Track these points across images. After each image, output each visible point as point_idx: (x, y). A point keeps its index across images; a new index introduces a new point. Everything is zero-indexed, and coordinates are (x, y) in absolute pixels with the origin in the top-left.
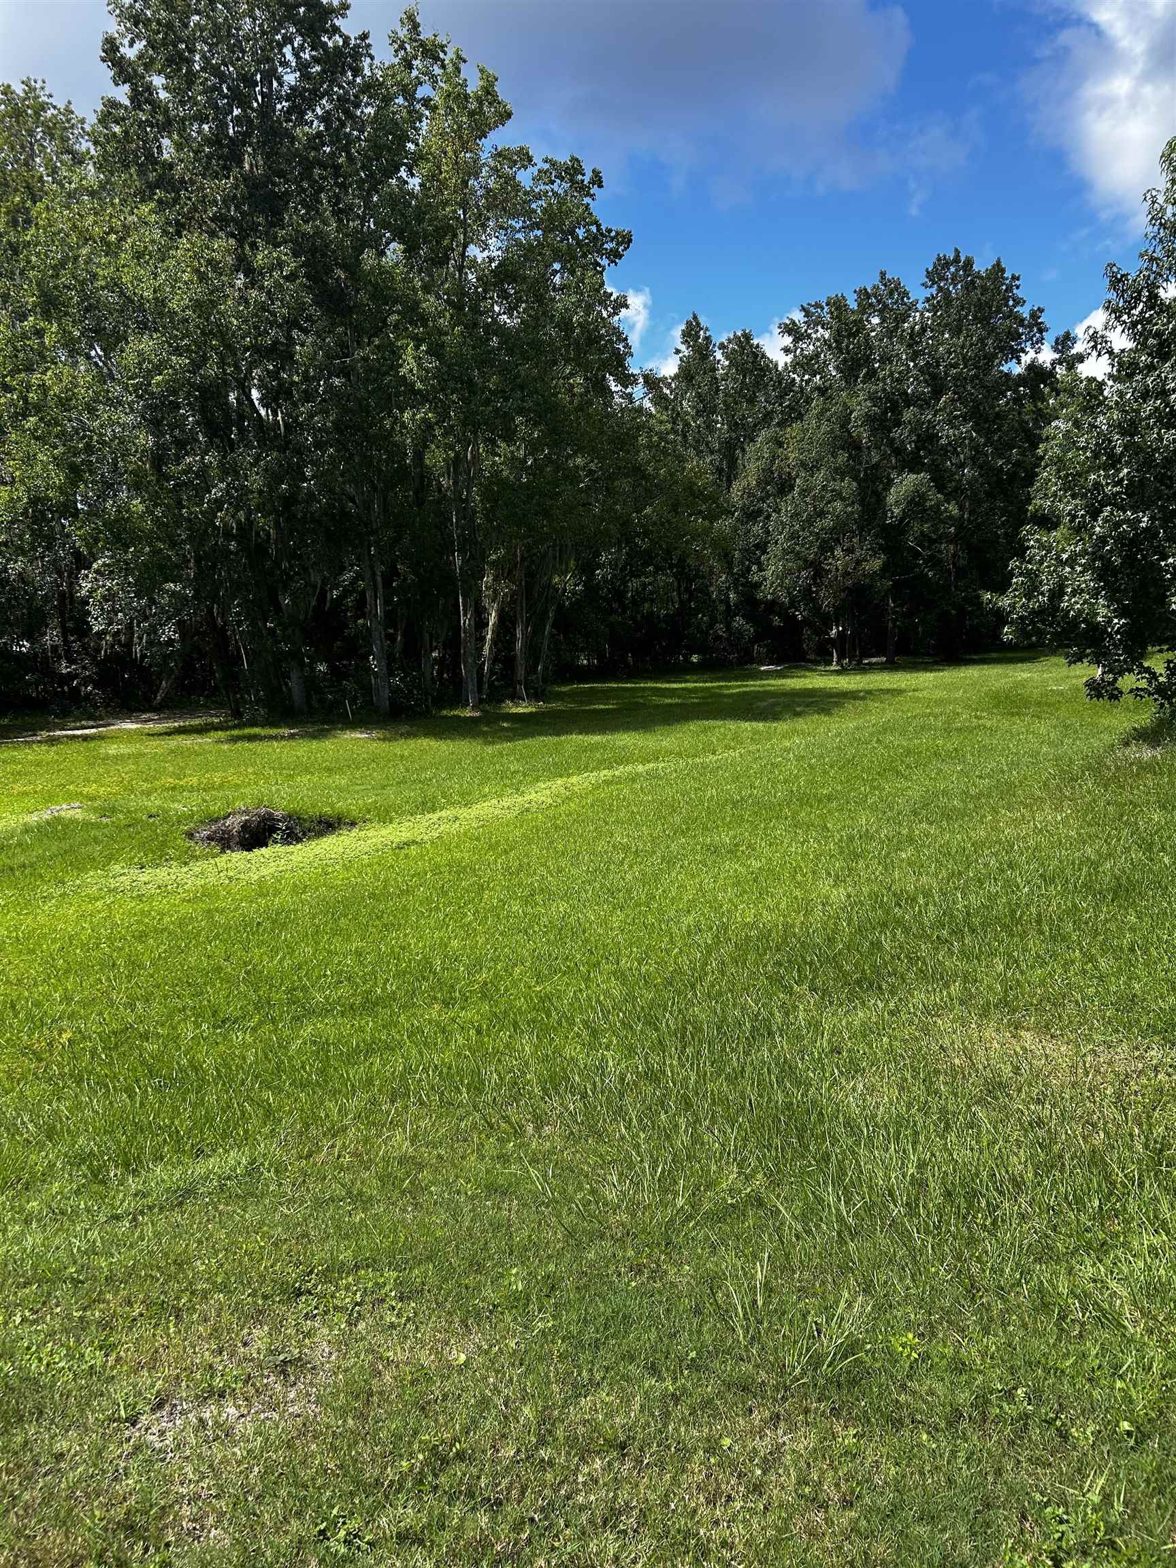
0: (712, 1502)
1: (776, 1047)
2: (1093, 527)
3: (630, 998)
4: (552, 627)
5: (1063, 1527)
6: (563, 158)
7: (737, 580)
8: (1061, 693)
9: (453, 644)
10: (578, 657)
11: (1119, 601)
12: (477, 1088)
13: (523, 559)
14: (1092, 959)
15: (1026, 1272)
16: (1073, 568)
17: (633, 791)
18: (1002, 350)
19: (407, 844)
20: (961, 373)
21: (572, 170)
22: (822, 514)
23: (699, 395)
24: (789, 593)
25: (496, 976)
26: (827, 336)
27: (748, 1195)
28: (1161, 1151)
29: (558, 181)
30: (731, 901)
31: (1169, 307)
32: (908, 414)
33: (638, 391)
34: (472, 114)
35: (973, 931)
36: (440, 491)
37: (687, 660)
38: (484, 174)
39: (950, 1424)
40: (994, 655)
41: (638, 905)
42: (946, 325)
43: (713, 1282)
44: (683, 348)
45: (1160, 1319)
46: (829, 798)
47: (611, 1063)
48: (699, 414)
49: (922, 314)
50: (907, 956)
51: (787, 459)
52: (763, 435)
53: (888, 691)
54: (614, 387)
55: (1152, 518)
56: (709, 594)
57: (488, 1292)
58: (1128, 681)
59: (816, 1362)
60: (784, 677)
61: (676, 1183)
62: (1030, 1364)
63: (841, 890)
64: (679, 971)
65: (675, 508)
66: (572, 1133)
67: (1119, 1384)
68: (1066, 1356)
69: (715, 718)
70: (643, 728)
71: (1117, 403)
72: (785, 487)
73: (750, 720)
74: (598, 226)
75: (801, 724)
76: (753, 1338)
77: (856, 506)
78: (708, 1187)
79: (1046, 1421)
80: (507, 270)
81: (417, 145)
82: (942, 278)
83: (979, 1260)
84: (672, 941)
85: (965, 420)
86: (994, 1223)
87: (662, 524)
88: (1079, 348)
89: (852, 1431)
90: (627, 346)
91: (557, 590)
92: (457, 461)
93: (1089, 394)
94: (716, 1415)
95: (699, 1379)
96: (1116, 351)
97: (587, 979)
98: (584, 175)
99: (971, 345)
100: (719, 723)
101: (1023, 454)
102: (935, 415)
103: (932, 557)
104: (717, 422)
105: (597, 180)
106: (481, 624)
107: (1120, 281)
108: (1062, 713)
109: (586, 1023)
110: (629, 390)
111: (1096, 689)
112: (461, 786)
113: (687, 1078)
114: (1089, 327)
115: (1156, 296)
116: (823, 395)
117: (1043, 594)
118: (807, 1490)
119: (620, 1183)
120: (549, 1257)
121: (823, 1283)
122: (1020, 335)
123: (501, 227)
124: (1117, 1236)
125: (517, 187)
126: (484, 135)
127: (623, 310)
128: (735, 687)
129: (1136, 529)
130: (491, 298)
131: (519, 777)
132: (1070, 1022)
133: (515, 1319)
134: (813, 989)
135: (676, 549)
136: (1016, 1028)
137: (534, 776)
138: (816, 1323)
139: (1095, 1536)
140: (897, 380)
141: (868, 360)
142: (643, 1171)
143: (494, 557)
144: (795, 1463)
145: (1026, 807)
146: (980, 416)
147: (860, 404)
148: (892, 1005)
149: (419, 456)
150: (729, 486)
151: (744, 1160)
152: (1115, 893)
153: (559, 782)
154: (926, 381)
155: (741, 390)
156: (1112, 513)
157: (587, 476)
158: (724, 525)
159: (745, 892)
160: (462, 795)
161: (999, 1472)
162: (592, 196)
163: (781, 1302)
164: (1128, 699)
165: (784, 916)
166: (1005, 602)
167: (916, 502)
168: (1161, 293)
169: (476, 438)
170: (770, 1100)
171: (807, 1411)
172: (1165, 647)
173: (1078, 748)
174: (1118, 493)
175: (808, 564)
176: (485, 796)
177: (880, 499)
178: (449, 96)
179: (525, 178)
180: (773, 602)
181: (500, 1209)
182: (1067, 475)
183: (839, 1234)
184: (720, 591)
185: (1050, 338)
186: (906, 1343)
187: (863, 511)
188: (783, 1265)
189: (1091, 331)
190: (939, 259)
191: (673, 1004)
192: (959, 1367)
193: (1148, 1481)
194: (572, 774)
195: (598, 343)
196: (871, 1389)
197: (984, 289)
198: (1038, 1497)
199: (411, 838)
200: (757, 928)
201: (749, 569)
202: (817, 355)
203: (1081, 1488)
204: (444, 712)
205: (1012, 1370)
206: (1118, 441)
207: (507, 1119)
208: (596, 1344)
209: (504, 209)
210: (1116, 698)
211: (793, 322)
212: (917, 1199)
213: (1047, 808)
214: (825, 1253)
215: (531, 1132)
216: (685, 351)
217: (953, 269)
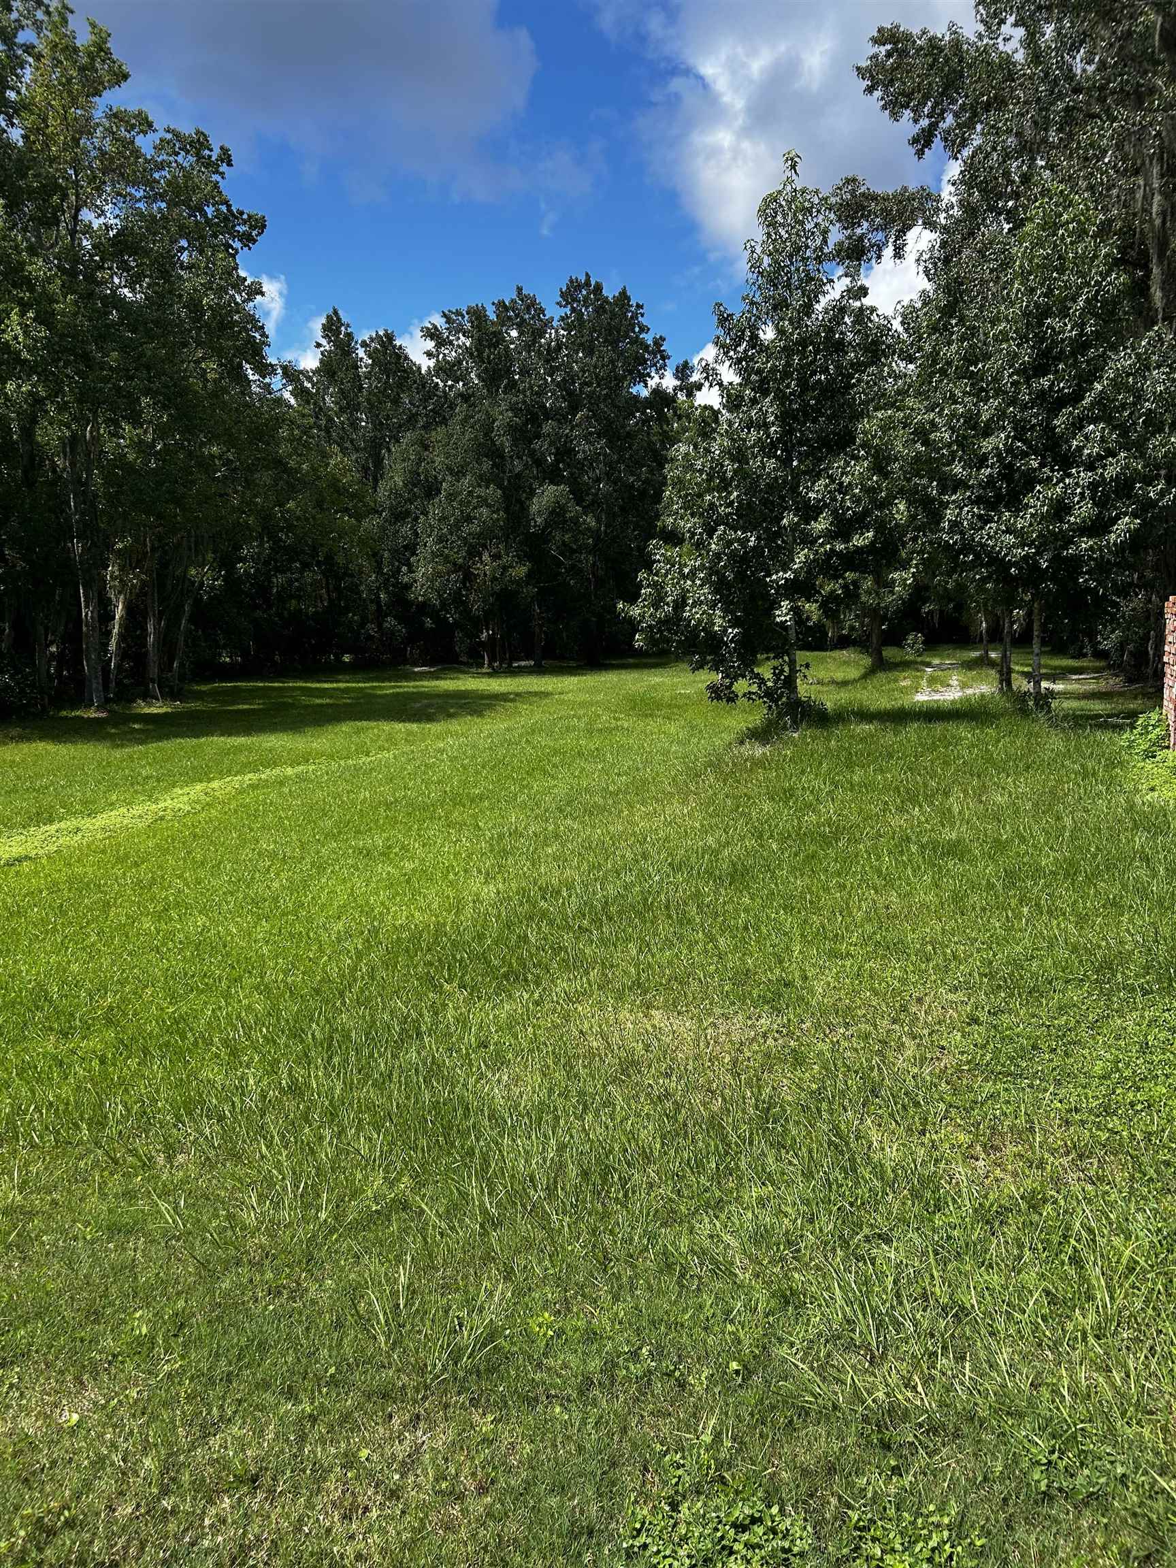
0: (346, 1517)
1: (424, 1047)
2: (709, 544)
3: (274, 1011)
4: (190, 621)
5: (680, 1472)
6: (187, 129)
7: (388, 580)
8: (688, 697)
9: (73, 637)
10: (220, 655)
11: (733, 613)
12: (99, 1122)
13: (153, 549)
14: (712, 939)
15: (652, 1237)
16: (693, 582)
17: (280, 794)
18: (631, 372)
19: (19, 860)
20: (594, 392)
21: (198, 144)
22: (469, 519)
23: (341, 391)
24: (440, 596)
25: (123, 1000)
26: (468, 344)
27: (393, 1200)
28: (768, 1109)
29: (183, 153)
30: (382, 904)
31: (767, 348)
32: (548, 427)
33: (277, 382)
34: (82, 69)
35: (610, 919)
36: (54, 471)
37: (338, 659)
38: (98, 134)
39: (581, 1393)
40: (631, 661)
41: (284, 914)
42: (582, 344)
43: (355, 1292)
44: (324, 342)
45: (765, 1262)
46: (481, 798)
47: (251, 1082)
48: (342, 410)
49: (557, 332)
50: (551, 947)
51: (433, 462)
52: (408, 437)
53: (536, 694)
54: (252, 376)
55: (758, 538)
56: (359, 593)
57: (109, 1342)
58: (741, 686)
59: (456, 1357)
60: (437, 678)
61: (319, 1196)
62: (654, 1322)
63: (491, 886)
64: (326, 980)
65: (319, 504)
66: (208, 1158)
67: (730, 1328)
68: (685, 1311)
69: (368, 719)
70: (291, 729)
71: (727, 431)
72: (431, 490)
73: (404, 721)
74: (229, 207)
75: (455, 725)
76: (394, 1343)
77: (501, 513)
78: (353, 1196)
79: (667, 1374)
80: (126, 241)
81: (19, 93)
82: (574, 300)
83: (612, 1232)
84: (321, 950)
85: (599, 437)
86: (626, 1195)
87: (307, 519)
88: (696, 377)
89: (490, 1418)
90: (264, 335)
91: (193, 583)
92: (74, 442)
93: (703, 421)
94: (356, 1428)
95: (338, 1394)
96: (725, 383)
97: (227, 996)
98: (211, 150)
99: (603, 366)
100: (373, 724)
101: (651, 471)
102: (571, 430)
103: (573, 567)
104: (361, 420)
105: (226, 157)
106: (106, 617)
107: (726, 319)
108: (689, 715)
109: (226, 1042)
110: (267, 380)
111: (717, 693)
112: (84, 794)
113: (332, 1089)
114: (702, 359)
115: (757, 337)
116: (466, 402)
117: (668, 604)
118: (444, 1486)
119: (259, 1204)
120: (179, 1294)
121: (465, 1277)
122: (645, 360)
123: (119, 194)
124: (732, 1193)
125: (137, 153)
126: (97, 93)
127: (259, 297)
128: (388, 688)
129: (745, 547)
130: (110, 268)
131: (152, 783)
132: (694, 998)
133: (139, 1365)
134: (463, 986)
135: (322, 545)
136: (648, 1008)
137: (168, 781)
138: (458, 1317)
139: (707, 1475)
140: (537, 393)
141: (509, 372)
142: (284, 1189)
143: (120, 546)
144: (433, 1460)
145: (657, 801)
146: (613, 433)
147: (501, 413)
148: (536, 995)
149: (28, 433)
150: (375, 488)
151: (392, 1163)
152: (732, 877)
153: (199, 787)
154: (563, 397)
155: (385, 389)
156: (725, 532)
157: (223, 465)
158: (372, 524)
159: (398, 894)
160: (85, 803)
161: (624, 1430)
162: (222, 174)
163: (423, 1303)
164: (742, 701)
165: (437, 917)
166: (635, 612)
167: (557, 514)
168: (761, 335)
169: (96, 416)
170: (417, 1102)
171: (446, 1406)
172: (772, 655)
173: (703, 746)
174: (730, 514)
175: (457, 568)
176: (112, 804)
177: (524, 509)
178: (56, 46)
179: (145, 143)
180: (424, 604)
181: (124, 1249)
182: (686, 495)
183: (482, 1226)
184: (370, 590)
185: (672, 364)
186: (542, 1323)
187: (507, 519)
188: (426, 1264)
189: (704, 364)
190: (571, 281)
191: (320, 1014)
192: (592, 1336)
193: (752, 1415)
194: (213, 779)
195: (231, 328)
196: (509, 1373)
197: (613, 315)
198: (658, 1447)
199: (24, 853)
200: (410, 929)
201: (399, 570)
202: (460, 362)
203: (696, 1431)
204: (64, 713)
205: (638, 1332)
206: (729, 467)
207: (133, 1152)
208: (229, 1378)
209: (122, 175)
210: (733, 701)
211: (435, 327)
212: (556, 1182)
213: (675, 801)
214: (468, 1246)
215: (162, 1163)
216: (327, 346)
217: (584, 292)
